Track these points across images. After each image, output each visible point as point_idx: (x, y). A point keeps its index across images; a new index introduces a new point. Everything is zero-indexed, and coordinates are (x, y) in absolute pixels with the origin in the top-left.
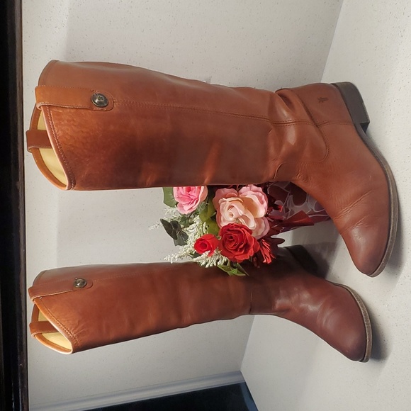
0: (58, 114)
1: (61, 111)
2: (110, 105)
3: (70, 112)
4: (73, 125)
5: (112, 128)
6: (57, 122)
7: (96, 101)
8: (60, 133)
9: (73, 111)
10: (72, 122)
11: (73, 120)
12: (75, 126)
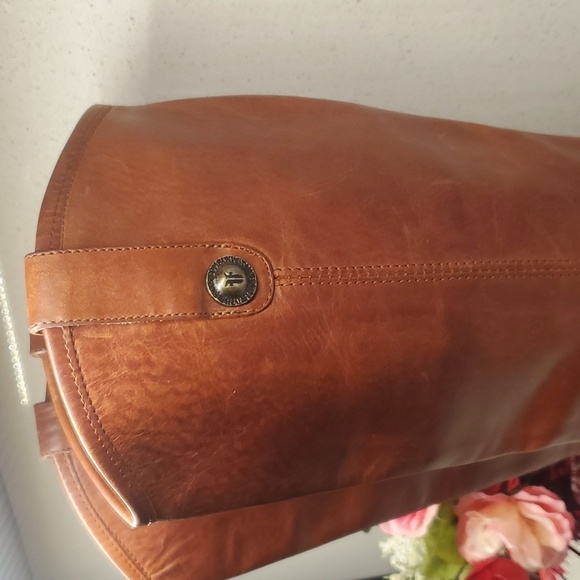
0: (100, 348)
1: (107, 335)
2: (263, 293)
3: (138, 335)
4: (148, 375)
5: (268, 366)
6: (95, 373)
7: (221, 285)
8: (107, 407)
9: (146, 330)
10: (142, 370)
11: (149, 362)
12: (154, 379)
